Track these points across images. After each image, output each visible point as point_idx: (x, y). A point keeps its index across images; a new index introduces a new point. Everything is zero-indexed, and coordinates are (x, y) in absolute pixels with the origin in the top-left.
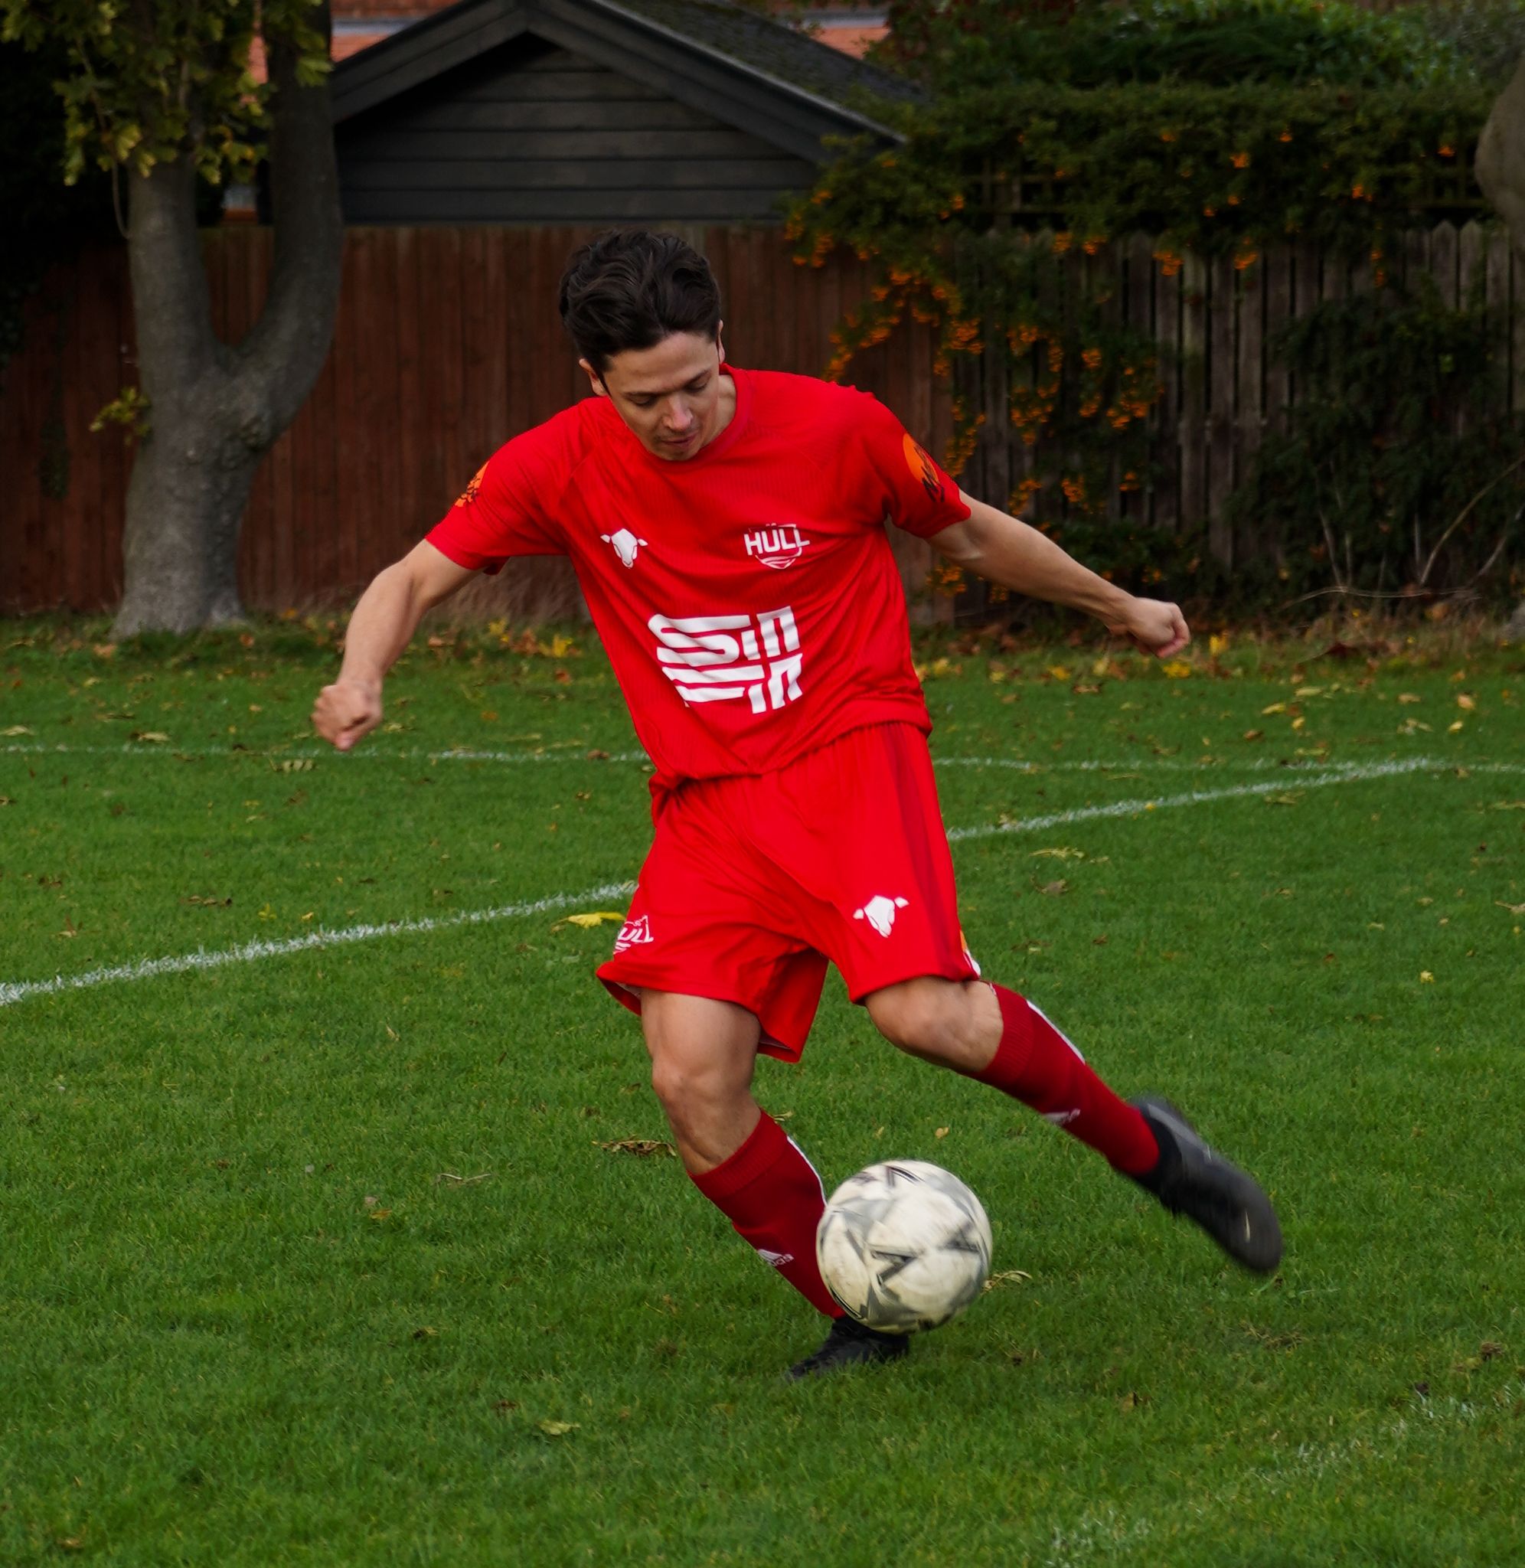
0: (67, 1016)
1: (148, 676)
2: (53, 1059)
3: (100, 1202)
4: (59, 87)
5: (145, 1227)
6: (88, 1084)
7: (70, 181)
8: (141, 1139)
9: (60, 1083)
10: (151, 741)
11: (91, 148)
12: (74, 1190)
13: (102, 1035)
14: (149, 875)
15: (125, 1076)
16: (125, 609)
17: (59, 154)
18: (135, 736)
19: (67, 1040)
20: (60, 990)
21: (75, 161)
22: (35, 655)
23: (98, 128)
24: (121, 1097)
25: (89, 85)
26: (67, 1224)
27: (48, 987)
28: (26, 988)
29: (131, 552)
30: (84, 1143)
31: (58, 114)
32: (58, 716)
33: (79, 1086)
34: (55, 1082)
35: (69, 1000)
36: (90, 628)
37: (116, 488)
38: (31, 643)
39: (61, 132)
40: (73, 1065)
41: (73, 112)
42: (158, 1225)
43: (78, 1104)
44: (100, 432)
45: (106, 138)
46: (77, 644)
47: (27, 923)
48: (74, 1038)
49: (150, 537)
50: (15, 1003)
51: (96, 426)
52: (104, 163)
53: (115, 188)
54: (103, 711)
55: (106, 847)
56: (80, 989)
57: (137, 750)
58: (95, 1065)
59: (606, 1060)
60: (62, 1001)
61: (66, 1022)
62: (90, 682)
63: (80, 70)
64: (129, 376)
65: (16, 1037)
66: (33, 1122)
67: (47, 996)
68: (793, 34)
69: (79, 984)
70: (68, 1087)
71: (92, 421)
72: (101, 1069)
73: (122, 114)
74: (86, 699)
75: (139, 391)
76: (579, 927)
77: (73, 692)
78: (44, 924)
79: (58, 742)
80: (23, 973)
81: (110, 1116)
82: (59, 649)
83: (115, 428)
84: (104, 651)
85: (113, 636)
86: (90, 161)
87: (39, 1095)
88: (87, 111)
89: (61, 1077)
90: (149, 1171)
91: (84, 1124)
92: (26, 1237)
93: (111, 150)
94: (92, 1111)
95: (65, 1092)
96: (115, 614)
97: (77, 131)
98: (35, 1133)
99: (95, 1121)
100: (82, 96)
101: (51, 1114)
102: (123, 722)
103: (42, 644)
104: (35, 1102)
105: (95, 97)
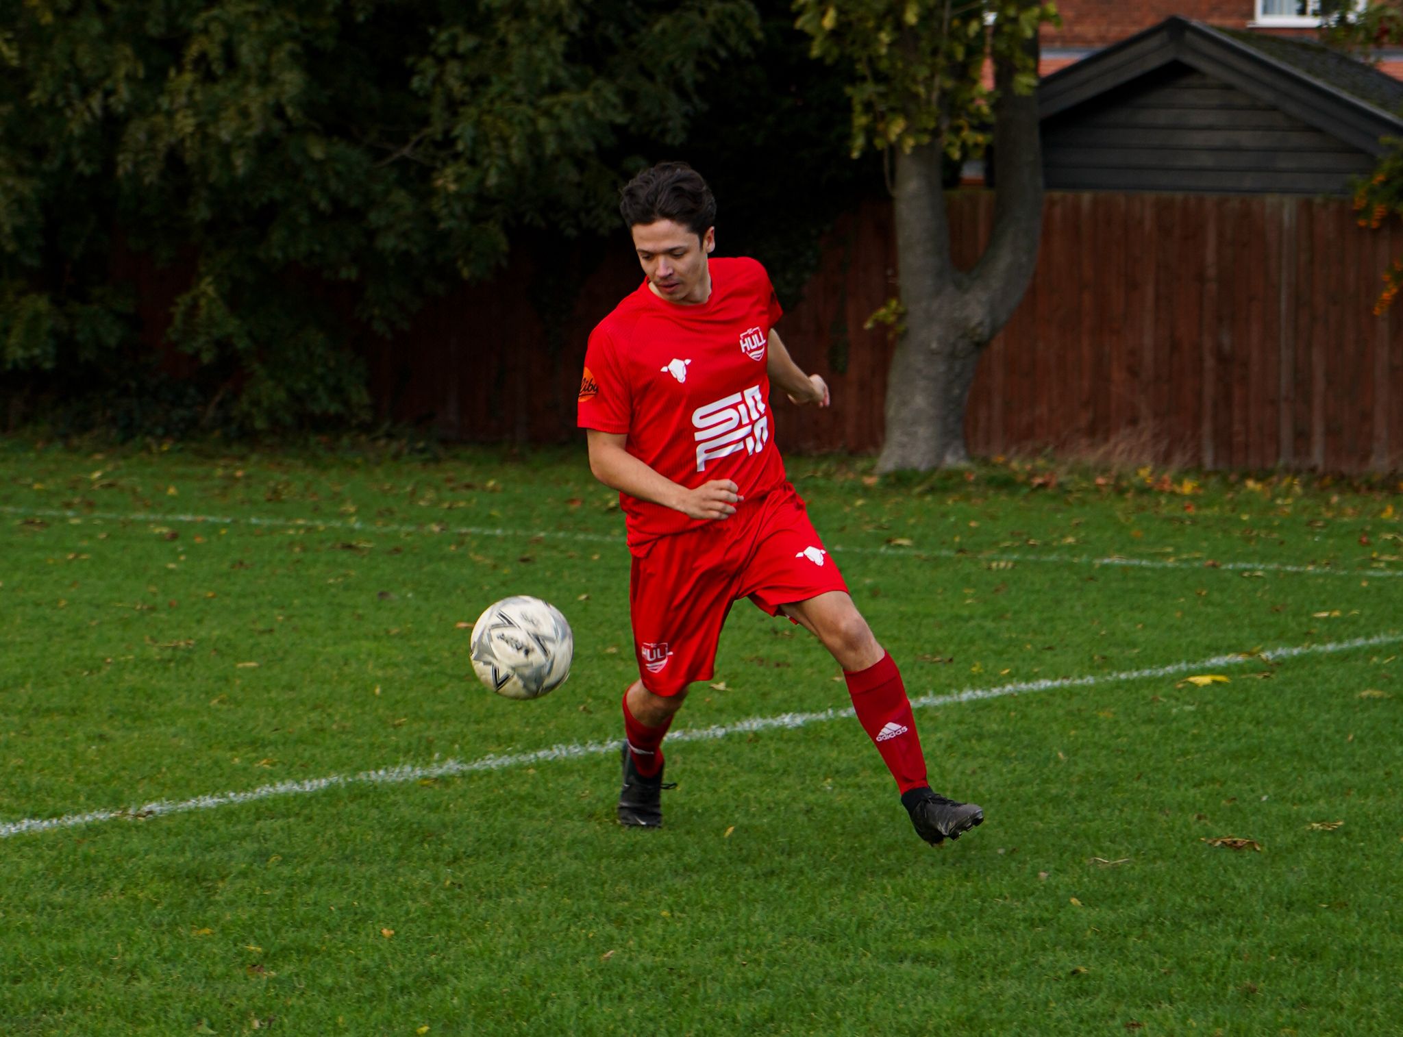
0: (835, 737)
1: (900, 499)
2: (824, 768)
3: (853, 870)
4: (849, 90)
5: (884, 889)
6: (848, 786)
7: (855, 155)
8: (884, 826)
9: (828, 784)
10: (900, 546)
11: (870, 133)
12: (835, 861)
13: (859, 751)
14: (896, 639)
15: (874, 781)
16: (885, 452)
17: (847, 137)
18: (889, 541)
19: (834, 754)
20: (830, 719)
21: (859, 142)
22: (822, 482)
23: (875, 120)
24: (871, 796)
25: (869, 89)
26: (830, 885)
27: (822, 716)
28: (807, 717)
29: (891, 412)
30: (844, 827)
31: (847, 108)
32: (836, 525)
33: (842, 787)
34: (825, 784)
35: (837, 726)
36: (861, 465)
37: (882, 367)
38: (819, 474)
39: (848, 121)
40: (838, 772)
41: (858, 108)
42: (893, 888)
43: (840, 800)
44: (871, 330)
45: (881, 126)
46: (851, 476)
47: (809, 671)
48: (840, 753)
49: (904, 403)
50: (798, 727)
51: (869, 325)
52: (879, 143)
53: (886, 162)
54: (867, 523)
56: (844, 719)
57: (890, 552)
58: (853, 772)
59: (1213, 780)
60: (831, 727)
61: (834, 742)
62: (859, 502)
63: (863, 79)
64: (892, 291)
65: (799, 751)
66: (808, 811)
67: (821, 723)
68: (1362, 66)
69: (844, 715)
70: (834, 788)
71: (865, 321)
72: (857, 775)
73: (893, 110)
74: (857, 514)
75: (899, 303)
76: (1195, 686)
77: (847, 509)
78: (820, 672)
80: (805, 706)
81: (863, 808)
82: (839, 479)
83: (882, 327)
84: (870, 481)
85: (877, 471)
86: (870, 141)
87: (813, 792)
88: (868, 107)
89: (829, 780)
90: (889, 848)
91: (844, 814)
92: (801, 893)
93: (884, 134)
94: (850, 805)
95: (832, 791)
96: (878, 454)
97: (861, 120)
98: (810, 820)
99: (852, 812)
100: (865, 97)
101: (822, 806)
102: (880, 532)
103: (828, 475)
104: (811, 797)
105: (874, 98)
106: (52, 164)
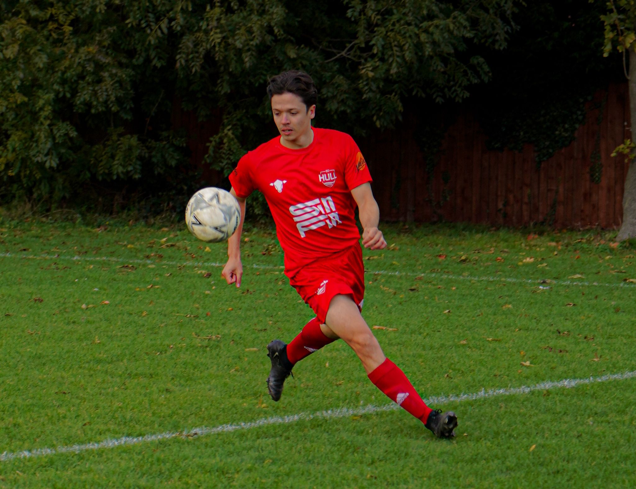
0: (594, 393)
1: (632, 256)
2: (588, 411)
3: (605, 471)
4: (603, 17)
5: (624, 482)
6: (602, 422)
7: (606, 55)
8: (623, 445)
9: (590, 421)
10: (632, 282)
11: (615, 43)
12: (595, 465)
13: (608, 402)
14: (630, 337)
15: (618, 419)
16: (623, 228)
17: (602, 44)
18: (625, 280)
19: (594, 403)
20: (592, 383)
21: (607, 49)
22: (585, 246)
23: (618, 35)
24: (616, 427)
25: (615, 16)
26: (592, 479)
27: (587, 381)
28: (578, 381)
29: (626, 205)
30: (600, 446)
31: (601, 28)
32: (594, 271)
33: (598, 422)
34: (588, 420)
35: (595, 387)
36: (609, 235)
37: (621, 179)
38: (584, 241)
39: (602, 36)
40: (596, 414)
41: (608, 28)
42: (629, 481)
43: (598, 430)
44: (615, 157)
45: (621, 39)
46: (603, 242)
47: (579, 355)
48: (597, 403)
50: (573, 387)
51: (613, 155)
52: (620, 49)
53: (624, 59)
54: (613, 269)
55: (612, 325)
56: (600, 383)
57: (626, 286)
58: (605, 414)
60: (592, 387)
61: (594, 396)
62: (608, 257)
63: (611, 11)
64: (627, 135)
65: (573, 401)
66: (579, 436)
67: (587, 385)
69: (600, 381)
70: (594, 423)
71: (612, 153)
72: (607, 416)
73: (628, 29)
74: (606, 264)
75: (631, 141)
77: (601, 261)
78: (586, 355)
79: (594, 282)
80: (577, 375)
81: (611, 435)
82: (595, 244)
83: (621, 155)
84: (613, 245)
85: (617, 239)
86: (614, 48)
87: (582, 425)
88: (614, 27)
89: (591, 418)
90: (626, 458)
91: (600, 438)
92: (575, 484)
93: (623, 44)
94: (604, 433)
95: (593, 425)
96: (619, 230)
97: (609, 35)
98: (580, 441)
99: (605, 437)
100: (612, 21)
101: (587, 433)
102: (621, 274)
103: (589, 242)
104: (580, 428)
105: (617, 22)
106: (138, 61)
